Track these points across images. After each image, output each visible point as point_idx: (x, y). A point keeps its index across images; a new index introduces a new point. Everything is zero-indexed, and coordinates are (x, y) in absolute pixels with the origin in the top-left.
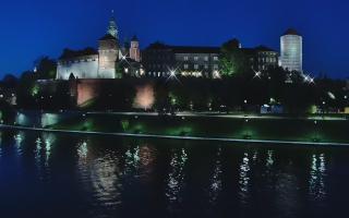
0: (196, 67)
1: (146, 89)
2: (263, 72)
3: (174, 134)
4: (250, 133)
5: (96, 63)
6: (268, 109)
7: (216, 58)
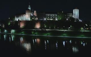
0: (51, 17)
1: (38, 23)
2: (68, 19)
3: (45, 35)
4: (65, 35)
5: (25, 16)
6: (70, 29)
7: (56, 15)
